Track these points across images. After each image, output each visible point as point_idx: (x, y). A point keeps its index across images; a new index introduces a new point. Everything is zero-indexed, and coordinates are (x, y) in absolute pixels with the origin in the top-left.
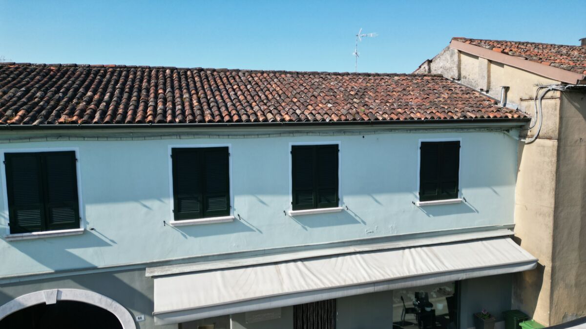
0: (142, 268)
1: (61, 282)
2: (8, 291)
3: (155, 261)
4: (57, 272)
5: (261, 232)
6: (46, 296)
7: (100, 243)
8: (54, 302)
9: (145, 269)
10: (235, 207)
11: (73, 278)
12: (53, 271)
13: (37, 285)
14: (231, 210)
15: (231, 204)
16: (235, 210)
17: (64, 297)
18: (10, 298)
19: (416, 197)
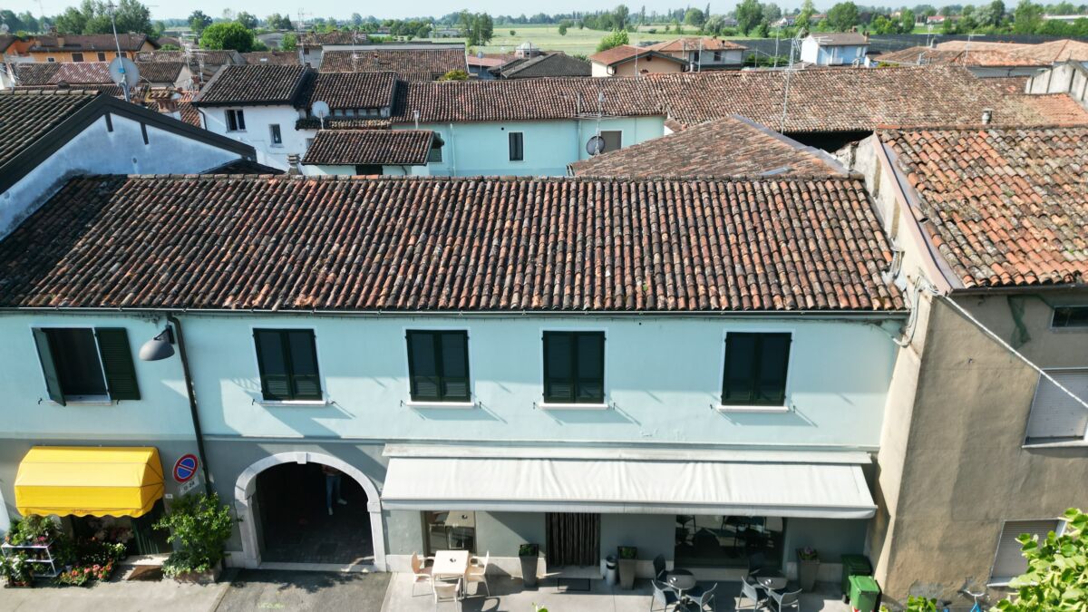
0: (381, 443)
1: (310, 446)
2: (267, 448)
3: (394, 438)
4: (306, 437)
5: (505, 421)
6: (298, 456)
7: (341, 415)
8: (304, 462)
9: (384, 445)
10: (476, 394)
11: (322, 445)
12: (302, 436)
13: (289, 446)
14: (472, 397)
15: (472, 390)
16: (475, 397)
17: (312, 460)
18: (268, 455)
19: (716, 399)
